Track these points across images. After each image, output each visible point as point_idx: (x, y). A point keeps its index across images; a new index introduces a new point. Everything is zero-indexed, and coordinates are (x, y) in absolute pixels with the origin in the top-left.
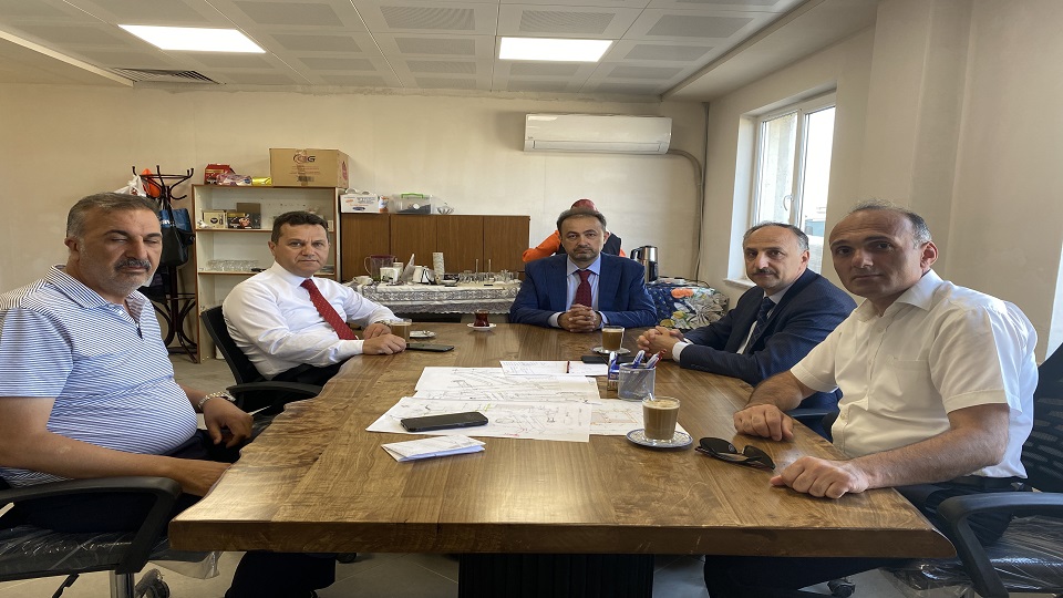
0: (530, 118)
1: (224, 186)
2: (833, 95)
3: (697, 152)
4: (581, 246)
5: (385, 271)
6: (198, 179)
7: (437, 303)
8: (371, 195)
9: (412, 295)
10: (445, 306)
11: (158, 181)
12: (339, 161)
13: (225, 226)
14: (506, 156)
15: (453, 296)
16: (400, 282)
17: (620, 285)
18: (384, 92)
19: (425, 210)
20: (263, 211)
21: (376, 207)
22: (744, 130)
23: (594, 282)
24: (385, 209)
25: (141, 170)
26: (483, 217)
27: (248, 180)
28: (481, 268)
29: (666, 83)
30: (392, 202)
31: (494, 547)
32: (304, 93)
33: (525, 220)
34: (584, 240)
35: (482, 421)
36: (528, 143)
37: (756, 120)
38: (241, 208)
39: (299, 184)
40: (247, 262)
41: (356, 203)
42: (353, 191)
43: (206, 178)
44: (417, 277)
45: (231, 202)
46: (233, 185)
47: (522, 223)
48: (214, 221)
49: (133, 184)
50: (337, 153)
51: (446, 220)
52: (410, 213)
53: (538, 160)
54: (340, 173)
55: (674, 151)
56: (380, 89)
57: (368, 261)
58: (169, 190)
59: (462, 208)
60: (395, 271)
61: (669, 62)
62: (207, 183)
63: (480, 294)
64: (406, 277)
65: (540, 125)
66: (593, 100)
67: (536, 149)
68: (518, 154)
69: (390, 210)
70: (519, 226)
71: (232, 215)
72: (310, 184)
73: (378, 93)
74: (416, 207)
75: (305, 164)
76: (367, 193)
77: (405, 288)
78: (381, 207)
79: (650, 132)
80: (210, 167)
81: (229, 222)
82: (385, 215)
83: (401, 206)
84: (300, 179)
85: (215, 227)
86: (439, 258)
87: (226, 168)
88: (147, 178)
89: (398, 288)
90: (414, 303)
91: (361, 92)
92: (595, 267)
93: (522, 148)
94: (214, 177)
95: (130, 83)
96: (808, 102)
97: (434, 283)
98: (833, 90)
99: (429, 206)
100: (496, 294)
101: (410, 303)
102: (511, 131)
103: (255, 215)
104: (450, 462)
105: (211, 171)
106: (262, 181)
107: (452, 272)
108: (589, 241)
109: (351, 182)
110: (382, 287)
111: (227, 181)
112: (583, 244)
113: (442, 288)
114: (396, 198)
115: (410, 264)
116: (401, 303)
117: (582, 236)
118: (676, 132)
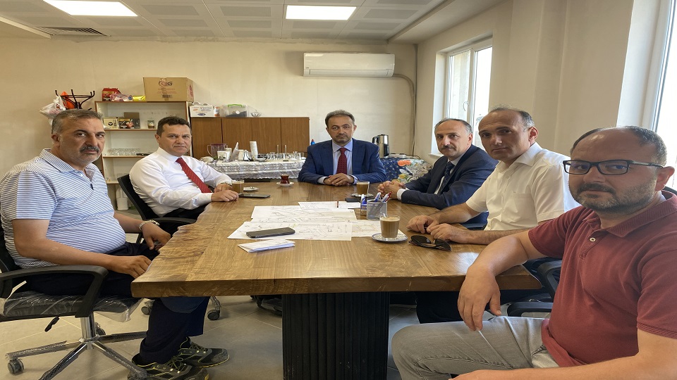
0: (307, 55)
1: (115, 102)
2: (490, 40)
3: (411, 75)
4: (340, 134)
5: (220, 153)
6: (98, 97)
7: (255, 172)
8: (209, 106)
9: (238, 168)
10: (260, 174)
11: (73, 99)
12: (186, 84)
13: (118, 127)
14: (292, 80)
15: (263, 167)
16: (231, 160)
17: (365, 158)
18: (213, 40)
19: (243, 115)
20: (141, 117)
21: (212, 113)
22: (439, 61)
23: (349, 155)
24: (218, 115)
25: (60, 92)
26: (280, 118)
27: (130, 98)
28: (281, 150)
29: (389, 33)
30: (222, 110)
31: (303, 290)
32: (162, 41)
33: (307, 120)
34: (342, 131)
35: (292, 232)
36: (306, 71)
37: (446, 55)
38: (127, 115)
39: (163, 100)
40: (133, 150)
41: (199, 111)
42: (197, 103)
43: (103, 97)
44: (240, 157)
45: (120, 112)
46: (121, 101)
47: (305, 122)
48: (110, 124)
49: (56, 101)
50: (186, 79)
51: (257, 120)
52: (234, 116)
53: (312, 82)
54: (188, 92)
55: (397, 75)
56: (211, 38)
57: (210, 147)
58: (80, 105)
59: (266, 113)
60: (227, 153)
61: (391, 21)
62: (104, 100)
63: (281, 166)
64: (234, 157)
65: (313, 60)
66: (345, 43)
67: (311, 75)
68: (300, 78)
69: (221, 115)
70: (302, 124)
71: (122, 120)
72: (170, 100)
73: (210, 41)
74: (238, 113)
75: (166, 87)
76: (205, 104)
77: (235, 163)
78: (215, 113)
79: (381, 64)
80: (105, 90)
81: (120, 124)
82: (218, 119)
83: (228, 112)
84: (164, 96)
85: (112, 128)
86: (254, 144)
87: (115, 90)
88: (65, 97)
89: (229, 164)
90: (240, 173)
91: (199, 40)
92: (349, 146)
93: (302, 74)
94: (108, 96)
95: (48, 36)
96: (477, 44)
97: (252, 160)
98: (491, 36)
99: (245, 112)
100: (290, 166)
101: (237, 173)
102: (295, 64)
103: (136, 120)
104: (277, 252)
105: (106, 92)
106: (139, 98)
107: (263, 153)
108: (345, 131)
109: (196, 98)
110: (219, 163)
111: (117, 99)
112: (342, 132)
113: (257, 163)
114: (224, 107)
115: (236, 149)
116: (232, 173)
117: (341, 128)
118: (398, 63)
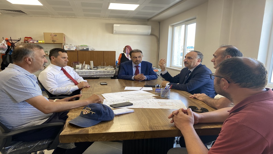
0: (115, 25)
2: (195, 20)
3: (157, 35)
4: (137, 61)
5: (77, 66)
6: (22, 41)
7: (92, 74)
8: (73, 45)
9: (85, 72)
10: (95, 75)
17: (146, 69)
19: (87, 50)
21: (74, 49)
22: (170, 29)
23: (140, 69)
26: (103, 51)
27: (37, 41)
28: (103, 65)
32: (52, 17)
33: (114, 52)
34: (138, 59)
37: (173, 26)
39: (52, 42)
41: (68, 47)
42: (67, 44)
44: (86, 67)
49: (3, 42)
50: (62, 34)
51: (93, 52)
52: (83, 50)
53: (117, 36)
54: (64, 39)
55: (152, 34)
56: (74, 17)
57: (72, 63)
58: (14, 44)
59: (97, 49)
60: (80, 66)
61: (151, 12)
63: (104, 72)
64: (83, 68)
65: (117, 27)
66: (131, 21)
67: (116, 33)
68: (111, 35)
72: (55, 42)
75: (54, 37)
82: (76, 51)
86: (92, 62)
87: (30, 38)
88: (7, 41)
89: (81, 70)
92: (140, 65)
94: (27, 40)
95: (0, 13)
96: (188, 22)
97: (91, 69)
100: (108, 72)
101: (85, 75)
102: (110, 29)
106: (41, 42)
107: (96, 66)
108: (139, 59)
112: (138, 60)
114: (79, 46)
115: (84, 64)
116: (82, 75)
117: (138, 58)
118: (152, 29)
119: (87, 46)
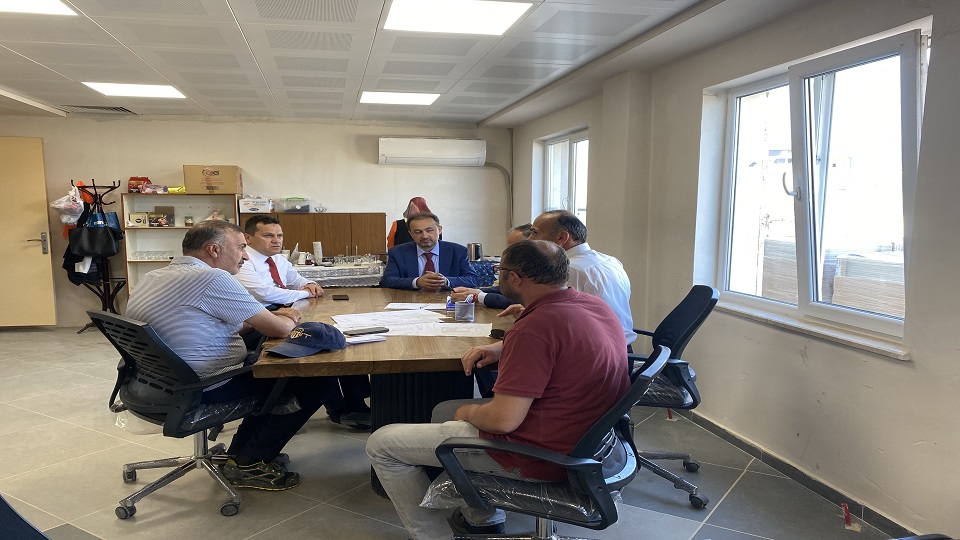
0: (381, 140)
1: (146, 194)
2: (587, 132)
3: (506, 164)
4: (424, 238)
8: (264, 199)
11: (92, 191)
13: (147, 225)
14: (364, 168)
17: (453, 262)
18: (268, 121)
19: (305, 209)
20: (176, 213)
21: (267, 208)
22: (536, 150)
23: (436, 260)
24: (273, 210)
25: (77, 182)
26: (350, 214)
27: (165, 189)
30: (279, 204)
32: (206, 121)
33: (383, 216)
34: (426, 235)
36: (382, 158)
37: (545, 144)
38: (159, 210)
39: (207, 192)
40: (164, 253)
41: (251, 205)
42: (248, 196)
43: (130, 187)
44: (302, 260)
45: (150, 206)
47: (380, 218)
48: (139, 221)
49: (72, 193)
50: (235, 168)
51: (321, 217)
52: (293, 212)
53: (389, 171)
54: (237, 183)
55: (489, 164)
56: (266, 118)
58: (101, 197)
59: (333, 208)
61: (482, 104)
62: (130, 192)
65: (388, 147)
66: (429, 127)
67: (387, 163)
68: (374, 166)
69: (276, 211)
70: (377, 220)
71: (152, 216)
73: (265, 121)
74: (298, 207)
75: (211, 177)
76: (258, 198)
78: (270, 208)
79: (471, 151)
80: (132, 179)
81: (150, 222)
83: (285, 207)
84: (208, 188)
86: (318, 246)
87: (146, 179)
91: (250, 121)
92: (436, 250)
93: (377, 161)
94: (136, 188)
95: (64, 114)
96: (574, 135)
98: (586, 128)
99: (307, 207)
100: (364, 272)
102: (368, 149)
103: (170, 215)
105: (133, 182)
106: (176, 189)
107: (329, 256)
108: (429, 234)
109: (245, 192)
111: (148, 190)
112: (426, 237)
113: (323, 268)
114: (282, 201)
115: (296, 251)
117: (425, 232)
118: (490, 150)
119: (304, 200)
